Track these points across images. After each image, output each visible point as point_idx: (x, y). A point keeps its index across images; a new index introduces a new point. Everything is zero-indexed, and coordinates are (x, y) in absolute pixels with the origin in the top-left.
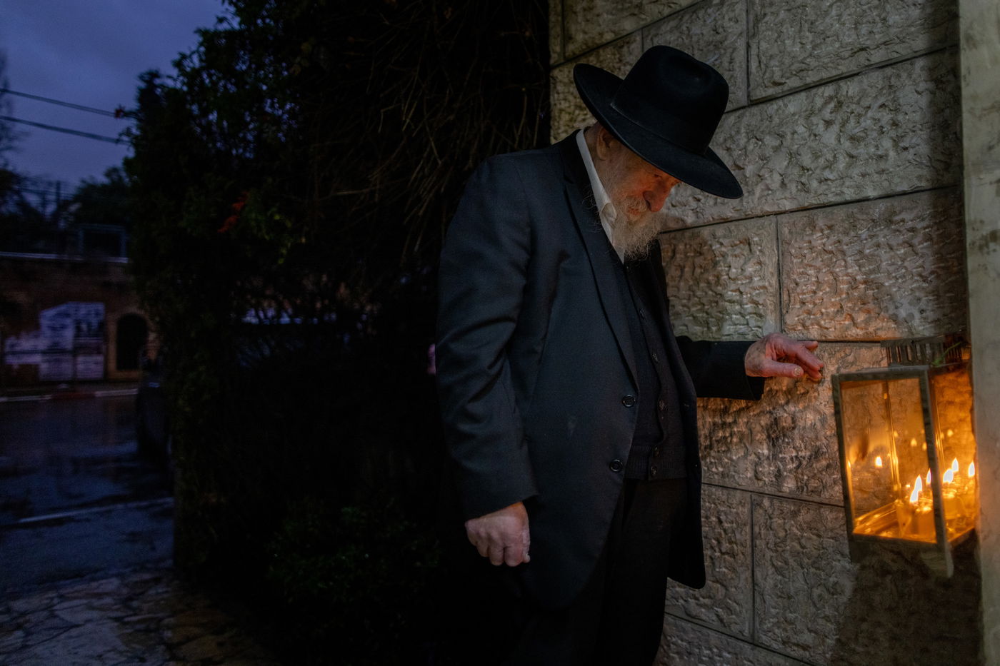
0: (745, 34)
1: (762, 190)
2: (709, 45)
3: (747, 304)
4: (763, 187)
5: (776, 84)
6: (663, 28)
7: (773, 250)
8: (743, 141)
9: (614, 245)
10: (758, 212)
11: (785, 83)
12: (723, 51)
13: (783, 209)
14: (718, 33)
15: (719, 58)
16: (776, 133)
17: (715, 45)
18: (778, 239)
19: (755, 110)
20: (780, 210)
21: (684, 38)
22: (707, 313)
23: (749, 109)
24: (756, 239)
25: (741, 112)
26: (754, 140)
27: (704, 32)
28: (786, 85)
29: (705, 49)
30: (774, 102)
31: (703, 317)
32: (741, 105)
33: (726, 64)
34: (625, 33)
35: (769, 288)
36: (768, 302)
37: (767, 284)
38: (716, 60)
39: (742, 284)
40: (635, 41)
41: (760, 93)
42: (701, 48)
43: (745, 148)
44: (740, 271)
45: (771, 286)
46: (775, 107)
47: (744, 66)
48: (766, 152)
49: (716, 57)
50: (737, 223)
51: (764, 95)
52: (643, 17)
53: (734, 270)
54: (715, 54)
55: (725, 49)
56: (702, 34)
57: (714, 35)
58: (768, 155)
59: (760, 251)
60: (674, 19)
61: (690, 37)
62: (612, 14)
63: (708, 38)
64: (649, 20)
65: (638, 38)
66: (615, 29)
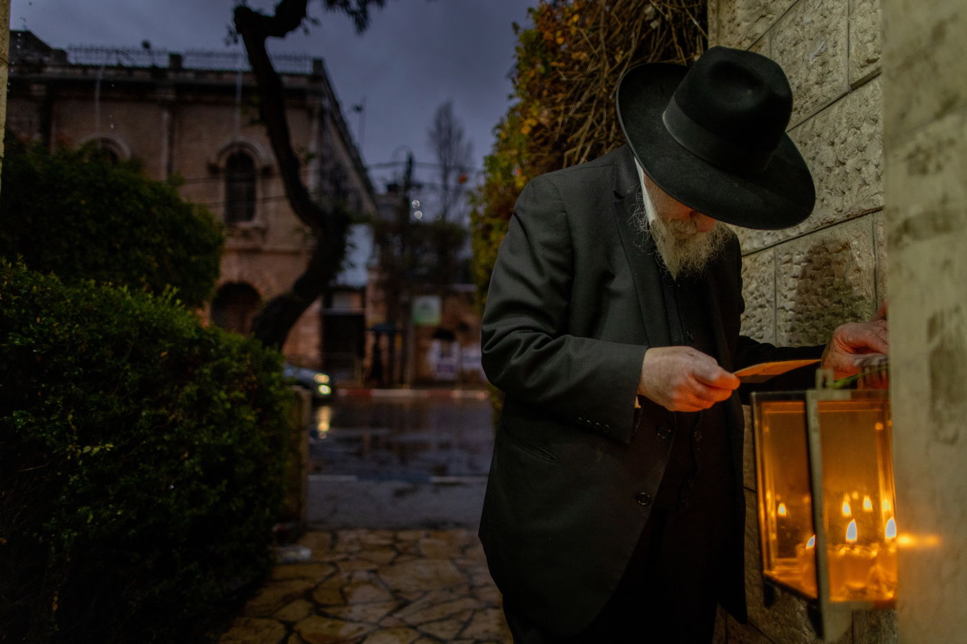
0: (846, 13)
1: (861, 186)
2: (817, 32)
3: (848, 317)
4: (860, 183)
5: (870, 62)
6: (783, 24)
7: (870, 254)
8: (843, 134)
9: (666, 262)
10: (856, 211)
11: (878, 58)
12: (828, 36)
13: (878, 206)
14: (825, 17)
15: (826, 44)
16: (870, 118)
17: (821, 31)
18: (874, 241)
19: (855, 95)
20: (875, 207)
21: (799, 30)
22: (817, 329)
23: (849, 96)
24: (855, 243)
25: (843, 100)
26: (853, 130)
27: (814, 19)
28: (879, 60)
29: (814, 38)
30: (870, 83)
31: (813, 333)
32: (843, 92)
33: (831, 51)
34: (758, 37)
35: (867, 298)
36: (866, 315)
37: (864, 294)
38: (822, 47)
39: (844, 294)
40: (765, 43)
41: (859, 75)
42: (811, 38)
43: (845, 140)
44: (842, 279)
45: (869, 296)
46: (871, 88)
47: (846, 48)
48: (862, 142)
49: (823, 43)
50: (840, 226)
51: (861, 76)
52: (770, 16)
53: (837, 280)
54: (822, 40)
55: (830, 34)
56: (813, 22)
57: (822, 21)
58: (864, 145)
59: (859, 256)
60: (792, 13)
61: (803, 28)
62: (748, 21)
63: (817, 25)
64: (775, 18)
65: (766, 40)
66: (750, 35)
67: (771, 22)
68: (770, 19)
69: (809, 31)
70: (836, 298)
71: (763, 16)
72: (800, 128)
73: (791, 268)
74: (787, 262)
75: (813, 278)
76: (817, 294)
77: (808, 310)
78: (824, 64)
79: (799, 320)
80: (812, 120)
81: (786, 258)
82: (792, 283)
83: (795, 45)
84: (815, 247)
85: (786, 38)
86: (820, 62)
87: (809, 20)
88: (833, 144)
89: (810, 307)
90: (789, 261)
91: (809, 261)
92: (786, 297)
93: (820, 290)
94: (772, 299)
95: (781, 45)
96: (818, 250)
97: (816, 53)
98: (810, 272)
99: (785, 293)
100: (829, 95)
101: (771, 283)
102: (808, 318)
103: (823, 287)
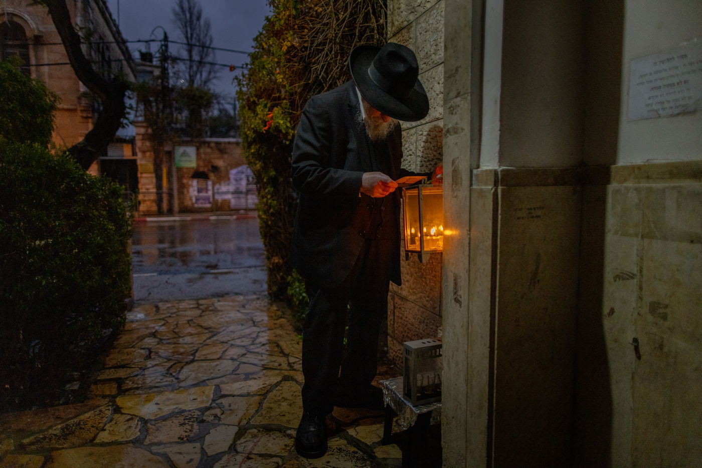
6: (421, 19)
9: (370, 136)
21: (427, 25)
34: (410, 22)
40: (413, 26)
52: (416, 13)
55: (439, 32)
61: (429, 25)
62: (406, 12)
63: (434, 26)
64: (418, 15)
65: (414, 24)
66: (407, 19)
67: (416, 16)
68: (416, 15)
69: (431, 28)
70: (439, 152)
71: (412, 12)
72: (427, 73)
73: (422, 138)
74: (421, 135)
75: (431, 143)
76: (431, 150)
77: (428, 157)
78: (436, 45)
79: (425, 161)
80: (432, 70)
81: (420, 133)
82: (422, 144)
83: (426, 32)
84: (431, 129)
85: (422, 27)
86: (435, 44)
87: (431, 22)
88: (439, 83)
89: (429, 156)
90: (422, 135)
91: (428, 135)
92: (420, 151)
93: (433, 148)
94: (415, 152)
95: (420, 30)
96: (432, 130)
97: (433, 39)
98: (429, 140)
99: (420, 149)
100: (438, 61)
101: (415, 144)
102: (429, 161)
103: (434, 147)
